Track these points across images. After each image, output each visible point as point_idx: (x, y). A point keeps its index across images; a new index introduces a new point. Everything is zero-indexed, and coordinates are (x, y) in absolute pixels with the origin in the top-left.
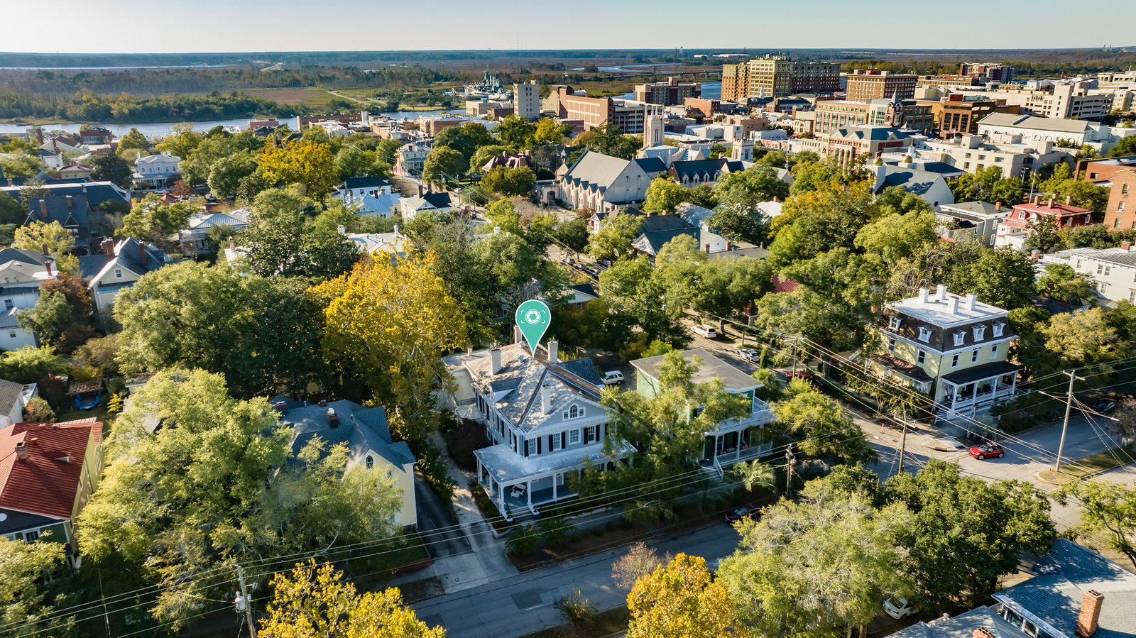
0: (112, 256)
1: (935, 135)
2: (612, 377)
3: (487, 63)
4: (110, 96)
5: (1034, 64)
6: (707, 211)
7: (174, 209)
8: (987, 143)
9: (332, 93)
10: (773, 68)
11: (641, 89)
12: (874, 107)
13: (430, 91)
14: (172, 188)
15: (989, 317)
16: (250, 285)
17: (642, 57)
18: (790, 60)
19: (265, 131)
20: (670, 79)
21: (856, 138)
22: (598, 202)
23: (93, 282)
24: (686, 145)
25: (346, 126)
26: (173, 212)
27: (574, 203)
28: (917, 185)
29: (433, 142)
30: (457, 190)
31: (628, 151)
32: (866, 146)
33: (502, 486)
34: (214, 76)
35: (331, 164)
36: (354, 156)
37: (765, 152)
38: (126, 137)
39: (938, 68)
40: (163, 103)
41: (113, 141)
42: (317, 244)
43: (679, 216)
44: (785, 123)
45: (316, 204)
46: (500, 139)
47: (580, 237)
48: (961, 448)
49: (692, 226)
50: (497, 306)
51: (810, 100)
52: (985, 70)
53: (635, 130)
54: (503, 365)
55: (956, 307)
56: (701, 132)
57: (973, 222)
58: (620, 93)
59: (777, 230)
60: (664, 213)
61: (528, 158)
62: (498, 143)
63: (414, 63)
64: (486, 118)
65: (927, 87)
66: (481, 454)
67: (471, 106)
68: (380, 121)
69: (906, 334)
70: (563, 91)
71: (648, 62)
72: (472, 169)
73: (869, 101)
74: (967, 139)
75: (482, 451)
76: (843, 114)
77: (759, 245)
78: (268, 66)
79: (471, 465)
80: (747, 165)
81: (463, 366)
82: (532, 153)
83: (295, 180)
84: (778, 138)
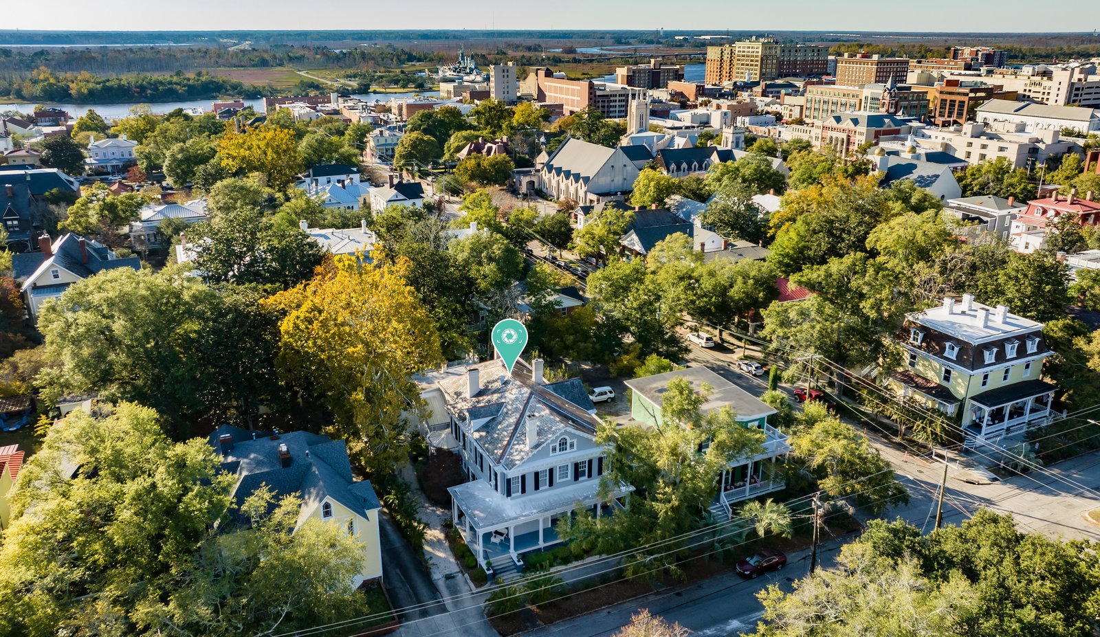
0: (50, 255)
1: (930, 123)
2: (601, 394)
3: (462, 43)
4: (69, 75)
5: (1025, 48)
6: (699, 204)
7: (124, 199)
8: (989, 131)
9: (301, 73)
10: (760, 50)
11: (622, 72)
12: (867, 92)
13: (402, 72)
14: (126, 175)
15: (1023, 331)
16: (194, 297)
17: (621, 38)
18: (777, 43)
19: (229, 113)
20: (653, 61)
21: (851, 126)
22: (581, 193)
23: (27, 283)
24: (670, 131)
25: (314, 108)
26: (122, 203)
27: (555, 193)
28: (922, 177)
29: (405, 126)
30: (430, 179)
31: (611, 138)
32: (861, 134)
33: (481, 532)
34: (178, 55)
35: (295, 152)
36: (321, 142)
37: (754, 139)
38: (82, 119)
39: (927, 51)
40: (124, 82)
41: (69, 123)
42: (275, 243)
43: (668, 209)
44: (774, 108)
45: (278, 195)
46: (476, 124)
47: (562, 233)
48: (995, 480)
49: (684, 221)
50: (474, 313)
51: (797, 84)
52: (977, 55)
53: (617, 114)
54: (481, 387)
55: (987, 319)
56: (686, 117)
57: (985, 219)
58: (600, 76)
59: (778, 227)
60: (653, 207)
61: (505, 145)
62: (474, 128)
63: (387, 42)
64: (461, 101)
65: (919, 71)
66: (456, 491)
67: (445, 87)
68: (350, 103)
69: (929, 349)
70: (542, 73)
71: (628, 44)
72: (447, 156)
73: (862, 86)
74: (968, 127)
75: (457, 489)
76: (835, 99)
77: (758, 243)
78: (235, 44)
79: (447, 503)
80: (739, 154)
81: (435, 386)
82: (510, 139)
83: (254, 168)
84: (766, 124)
